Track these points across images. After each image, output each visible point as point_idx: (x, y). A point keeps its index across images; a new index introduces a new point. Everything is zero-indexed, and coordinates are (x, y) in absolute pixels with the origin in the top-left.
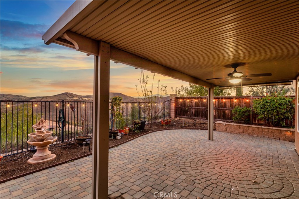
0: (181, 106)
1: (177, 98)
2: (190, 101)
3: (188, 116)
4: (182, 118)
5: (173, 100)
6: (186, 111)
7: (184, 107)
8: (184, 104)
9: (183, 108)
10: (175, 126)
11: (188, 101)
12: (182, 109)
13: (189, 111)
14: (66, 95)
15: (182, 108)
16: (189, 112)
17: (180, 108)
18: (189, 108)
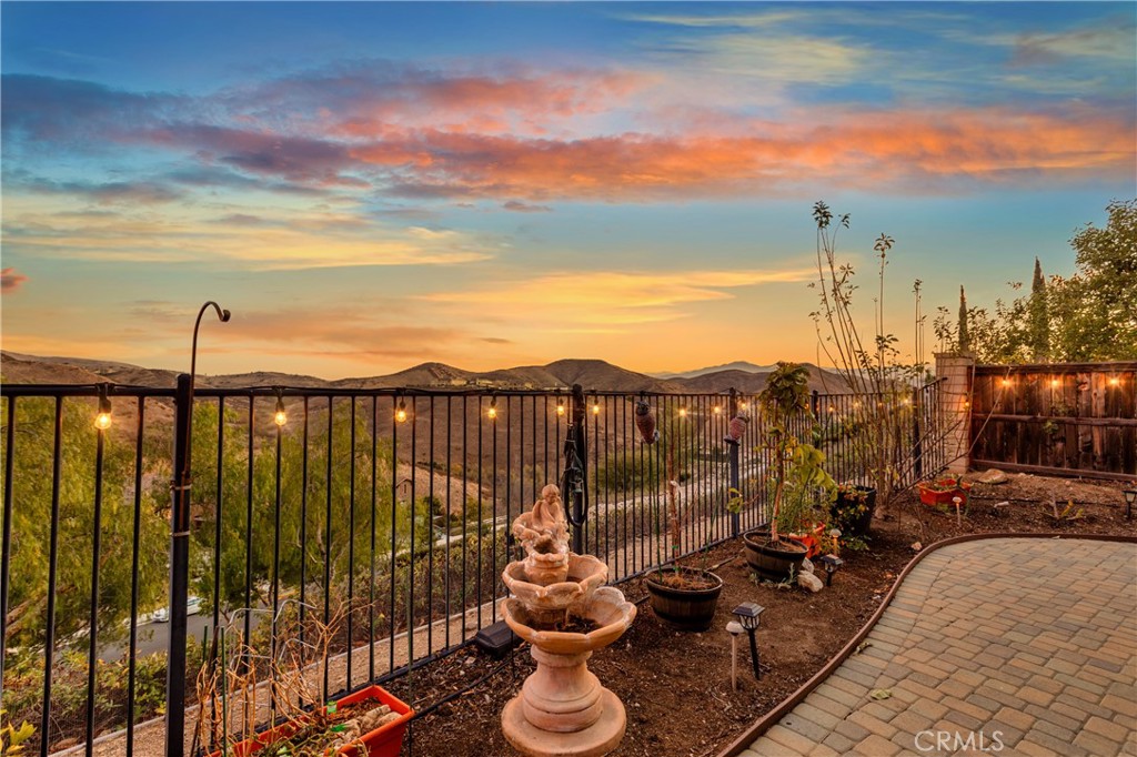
0: (1008, 410)
1: (980, 375)
2: (1069, 384)
3: (1059, 465)
4: (1018, 472)
5: (958, 382)
6: (1042, 436)
7: (1026, 417)
8: (1029, 400)
9: (1019, 420)
10: (1006, 516)
11: (1055, 383)
12: (1011, 427)
13: (1063, 439)
14: (430, 370)
15: (1014, 422)
16: (1060, 445)
17: (999, 424)
18: (1059, 422)
